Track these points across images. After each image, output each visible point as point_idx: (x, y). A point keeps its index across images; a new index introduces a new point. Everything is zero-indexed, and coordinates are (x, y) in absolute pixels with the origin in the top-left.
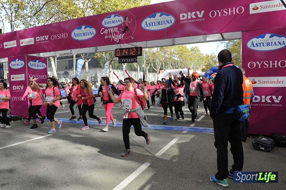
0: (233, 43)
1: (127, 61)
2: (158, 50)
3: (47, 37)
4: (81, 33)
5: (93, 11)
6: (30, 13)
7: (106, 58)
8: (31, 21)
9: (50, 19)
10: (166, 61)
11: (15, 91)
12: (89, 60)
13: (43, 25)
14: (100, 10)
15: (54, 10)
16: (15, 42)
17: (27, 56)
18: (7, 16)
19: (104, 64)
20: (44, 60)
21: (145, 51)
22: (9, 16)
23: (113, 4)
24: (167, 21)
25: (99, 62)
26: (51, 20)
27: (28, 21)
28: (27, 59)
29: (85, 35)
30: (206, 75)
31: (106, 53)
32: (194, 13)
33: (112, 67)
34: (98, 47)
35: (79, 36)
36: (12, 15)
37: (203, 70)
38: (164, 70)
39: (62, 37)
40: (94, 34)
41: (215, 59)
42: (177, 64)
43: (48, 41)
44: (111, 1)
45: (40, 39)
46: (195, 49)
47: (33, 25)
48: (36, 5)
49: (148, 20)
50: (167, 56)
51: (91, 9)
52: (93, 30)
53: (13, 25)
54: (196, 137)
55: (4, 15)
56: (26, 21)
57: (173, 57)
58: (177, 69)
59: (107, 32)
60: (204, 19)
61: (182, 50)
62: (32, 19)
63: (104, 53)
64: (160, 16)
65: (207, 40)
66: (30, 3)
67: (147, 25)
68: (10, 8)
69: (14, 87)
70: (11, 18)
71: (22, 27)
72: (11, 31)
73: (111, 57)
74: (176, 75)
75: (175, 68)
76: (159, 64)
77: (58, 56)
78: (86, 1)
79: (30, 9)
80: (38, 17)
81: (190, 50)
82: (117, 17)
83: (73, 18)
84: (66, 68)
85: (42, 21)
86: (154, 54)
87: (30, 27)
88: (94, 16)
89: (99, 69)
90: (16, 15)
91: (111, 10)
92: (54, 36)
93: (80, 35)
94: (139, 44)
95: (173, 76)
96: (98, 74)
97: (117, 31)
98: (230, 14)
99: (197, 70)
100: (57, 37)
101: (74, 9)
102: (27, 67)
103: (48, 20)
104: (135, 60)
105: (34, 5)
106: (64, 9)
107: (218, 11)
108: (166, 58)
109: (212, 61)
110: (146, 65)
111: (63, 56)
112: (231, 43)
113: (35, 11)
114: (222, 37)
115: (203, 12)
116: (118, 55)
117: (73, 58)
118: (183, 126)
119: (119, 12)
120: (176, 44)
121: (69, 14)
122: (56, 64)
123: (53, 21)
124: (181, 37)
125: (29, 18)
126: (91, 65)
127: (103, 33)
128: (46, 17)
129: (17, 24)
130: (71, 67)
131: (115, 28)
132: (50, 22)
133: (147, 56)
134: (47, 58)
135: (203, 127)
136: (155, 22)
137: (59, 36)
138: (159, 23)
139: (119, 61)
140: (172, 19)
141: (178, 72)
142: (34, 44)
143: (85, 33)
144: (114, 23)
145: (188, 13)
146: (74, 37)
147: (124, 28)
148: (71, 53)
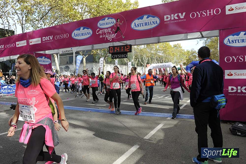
0: (210, 40)
1: (119, 57)
2: (145, 47)
3: (51, 37)
5: (90, 14)
6: (38, 17)
7: (101, 54)
8: (38, 24)
10: (152, 56)
12: (87, 56)
13: (48, 27)
14: (95, 14)
15: (57, 14)
16: (25, 41)
18: (18, 20)
19: (99, 60)
20: (49, 57)
22: (20, 20)
23: (107, 8)
24: (153, 22)
25: (94, 58)
26: (55, 23)
27: (36, 24)
29: (84, 35)
30: (187, 69)
31: (100, 50)
32: (176, 15)
33: (106, 62)
34: (94, 45)
35: (78, 36)
36: (23, 19)
37: (184, 64)
38: (150, 64)
39: (64, 37)
40: (90, 34)
41: (195, 54)
42: (162, 59)
43: (53, 41)
44: (105, 6)
45: (46, 39)
46: (177, 46)
47: (40, 27)
48: (43, 11)
49: (137, 22)
50: (153, 52)
52: (90, 31)
53: (24, 27)
54: (179, 123)
55: (16, 20)
56: (34, 24)
57: (158, 53)
58: (161, 63)
59: (101, 32)
60: (185, 20)
62: (39, 22)
63: (99, 50)
64: (147, 18)
65: (188, 38)
66: (38, 9)
67: (136, 25)
68: (22, 14)
70: (22, 22)
71: (31, 29)
72: (22, 33)
73: (105, 54)
74: (160, 69)
75: (159, 62)
76: (146, 59)
77: (61, 53)
78: (84, 7)
79: (38, 14)
80: (44, 20)
81: (173, 46)
82: (110, 19)
83: (73, 21)
84: (67, 63)
85: (47, 24)
86: (141, 50)
87: (38, 29)
88: (90, 19)
89: (94, 63)
90: (26, 19)
91: (105, 14)
92: (58, 36)
93: (79, 35)
94: (128, 42)
95: (158, 70)
96: (94, 68)
97: (110, 32)
98: (208, 15)
99: (179, 64)
100: (60, 37)
101: (74, 13)
104: (125, 56)
105: (41, 11)
106: (65, 13)
107: (198, 12)
109: (193, 56)
110: (135, 60)
111: (65, 53)
112: (209, 40)
113: (41, 15)
114: (202, 35)
115: (184, 14)
116: (111, 51)
117: (73, 55)
118: (167, 113)
119: (112, 15)
120: (161, 41)
121: (70, 17)
122: (59, 60)
123: (56, 24)
124: (166, 36)
125: (37, 21)
126: (88, 61)
127: (99, 33)
128: (51, 20)
129: (27, 27)
130: (71, 62)
131: (108, 29)
132: (54, 25)
133: (135, 52)
134: (51, 54)
135: (185, 114)
136: (142, 23)
137: (62, 36)
138: (146, 24)
139: (112, 57)
140: (157, 20)
141: (162, 66)
142: (41, 43)
143: (84, 34)
144: (107, 24)
145: (172, 15)
146: (74, 37)
147: (116, 29)
148: (71, 50)
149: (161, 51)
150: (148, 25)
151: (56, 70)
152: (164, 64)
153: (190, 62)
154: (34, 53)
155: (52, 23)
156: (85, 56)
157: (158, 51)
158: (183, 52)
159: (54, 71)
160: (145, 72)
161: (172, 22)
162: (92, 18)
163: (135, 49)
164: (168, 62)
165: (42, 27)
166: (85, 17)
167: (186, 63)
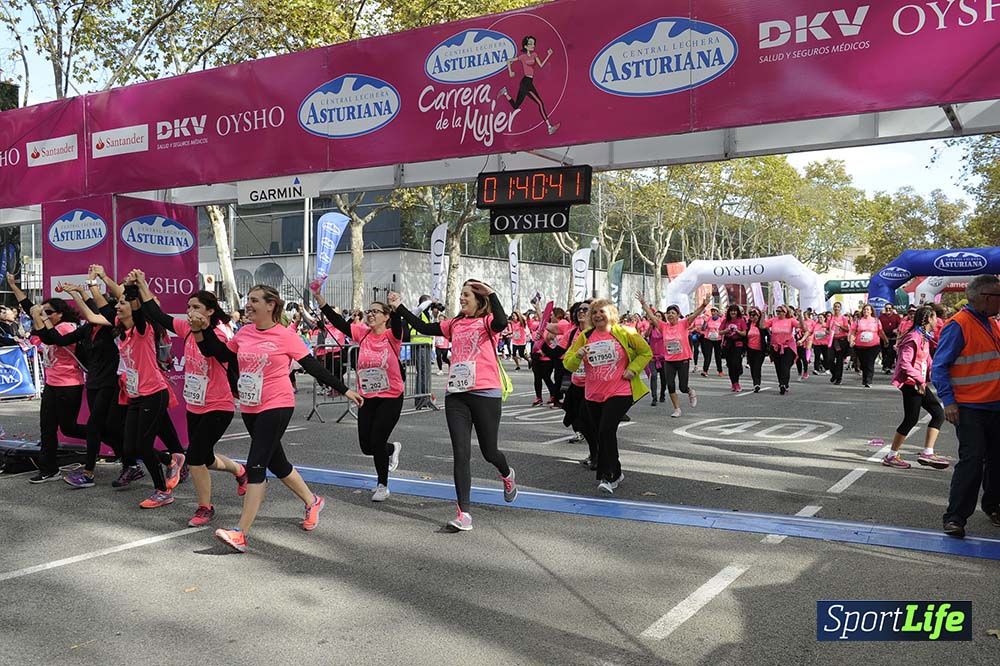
1: (528, 225)
2: (659, 175)
3: (199, 123)
4: (338, 109)
5: (389, 11)
6: (134, 21)
7: (438, 207)
8: (137, 52)
9: (215, 45)
10: (696, 223)
12: (369, 218)
13: (183, 70)
14: (416, 5)
15: (229, 9)
16: (72, 140)
17: (121, 200)
18: (40, 33)
19: (431, 233)
21: (606, 179)
22: (50, 34)
24: (701, 54)
25: (406, 226)
26: (218, 52)
27: (126, 54)
28: (118, 213)
29: (356, 116)
30: (873, 289)
31: (437, 190)
32: (821, 18)
33: (463, 248)
34: (406, 165)
35: (331, 121)
36: (59, 28)
37: (861, 264)
38: (683, 263)
39: (260, 123)
40: (390, 112)
41: (918, 214)
43: (205, 141)
45: (173, 129)
46: (826, 171)
47: (146, 69)
49: (620, 52)
50: (701, 202)
51: (379, 4)
52: (389, 96)
53: (64, 69)
54: (826, 567)
56: (117, 55)
57: (725, 208)
58: (743, 258)
59: (444, 104)
60: (867, 44)
61: (769, 176)
62: (140, 47)
63: (429, 189)
64: (673, 33)
65: (880, 136)
67: (614, 71)
70: (56, 43)
72: (54, 97)
73: (458, 206)
74: (736, 286)
75: (732, 253)
76: (665, 235)
77: (244, 200)
79: (135, 6)
80: (167, 36)
81: (803, 174)
82: (488, 40)
83: (307, 43)
84: (274, 249)
85: (179, 57)
86: (640, 191)
87: (132, 80)
88: (393, 37)
89: (406, 253)
90: (79, 26)
91: (461, 8)
92: (231, 119)
93: (335, 114)
94: (577, 155)
95: (725, 291)
96: (402, 275)
97: (488, 100)
98: (989, 17)
99: (833, 262)
100: (242, 124)
101: (310, 4)
102: (115, 243)
103: (206, 50)
104: (558, 220)
106: (270, 4)
107: (933, 5)
108: (697, 209)
109: (905, 223)
110: (606, 240)
111: (264, 201)
112: (993, 143)
113: (151, 12)
114: (953, 119)
115: (862, 12)
116: (490, 197)
117: (303, 209)
118: (765, 513)
119: (495, 19)
120: (739, 150)
121: (292, 26)
122: (232, 234)
123: (223, 55)
124: (763, 123)
125: (131, 40)
126: (376, 240)
127: (430, 107)
128: (198, 38)
129: (81, 65)
130: (291, 245)
131: (479, 88)
132: (212, 59)
133: (610, 201)
134: (196, 207)
135: (856, 521)
136: (648, 62)
137: (251, 118)
138: (665, 65)
139: (492, 226)
140: (724, 45)
141: (747, 273)
142: (147, 149)
143: (357, 108)
144: (474, 65)
145: (797, 18)
146: (308, 123)
147: (518, 87)
148: (295, 189)
149: (739, 199)
150: (678, 69)
151: (219, 284)
152: (755, 262)
153: (894, 256)
154: (114, 200)
155: (203, 53)
156: (362, 218)
157: (725, 198)
158: (854, 201)
160: (657, 302)
161: (797, 55)
162: (398, 29)
163: (610, 185)
164: (775, 255)
165: (156, 71)
166: (365, 23)
167: (868, 260)
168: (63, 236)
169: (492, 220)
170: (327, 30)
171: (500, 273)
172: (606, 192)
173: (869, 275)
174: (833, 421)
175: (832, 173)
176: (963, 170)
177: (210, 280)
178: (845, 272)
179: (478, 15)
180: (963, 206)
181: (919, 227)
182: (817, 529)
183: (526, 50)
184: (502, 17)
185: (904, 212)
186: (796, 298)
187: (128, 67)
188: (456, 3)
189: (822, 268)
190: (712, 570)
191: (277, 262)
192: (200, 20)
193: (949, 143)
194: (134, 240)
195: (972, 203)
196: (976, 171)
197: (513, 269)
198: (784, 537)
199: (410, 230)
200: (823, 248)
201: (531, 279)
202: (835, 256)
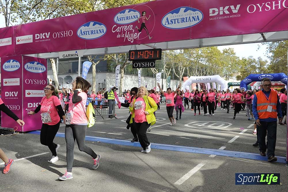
0: (278, 44)
2: (181, 52)
3: (48, 34)
4: (89, 31)
5: (104, 3)
6: (29, 4)
7: (117, 60)
8: (30, 14)
9: (53, 12)
10: (192, 66)
11: (8, 98)
12: (97, 63)
13: (43, 19)
15: (57, 2)
16: (10, 39)
19: (115, 67)
20: (44, 62)
21: (166, 53)
22: (4, 8)
24: (193, 17)
27: (27, 14)
28: (23, 61)
29: (94, 33)
30: (241, 85)
32: (227, 7)
33: (125, 72)
34: (108, 48)
35: (86, 34)
36: (7, 6)
37: (238, 78)
38: (188, 77)
39: (66, 35)
40: (104, 32)
41: (254, 64)
43: (49, 40)
45: (40, 36)
46: (228, 51)
49: (170, 16)
50: (193, 59)
51: (101, 1)
52: (103, 28)
53: (8, 18)
54: (227, 164)
56: (24, 14)
57: (200, 61)
58: (205, 76)
59: (119, 30)
60: (240, 15)
61: (212, 52)
62: (31, 12)
63: (115, 55)
64: (185, 11)
65: (243, 42)
67: (168, 22)
69: (7, 93)
70: (6, 10)
72: (5, 26)
73: (124, 60)
74: (203, 84)
75: (202, 74)
76: (183, 69)
77: (61, 57)
81: (222, 52)
82: (132, 12)
83: (80, 12)
84: (70, 72)
85: (42, 15)
86: (176, 56)
87: (28, 21)
88: (105, 10)
89: (108, 73)
90: (12, 6)
91: (125, 3)
92: (57, 33)
93: (87, 33)
94: (157, 45)
95: (200, 85)
96: (107, 80)
97: (132, 29)
98: (274, 9)
99: (230, 77)
100: (60, 35)
101: (81, 1)
102: (23, 69)
103: (50, 13)
104: (152, 64)
107: (258, 5)
108: (192, 62)
109: (250, 66)
110: (166, 70)
112: (275, 44)
113: (34, 2)
114: (264, 37)
115: (238, 6)
116: (132, 57)
117: (78, 60)
118: (210, 148)
119: (135, 6)
120: (204, 45)
121: (76, 7)
122: (57, 67)
123: (55, 15)
124: (210, 37)
125: (28, 10)
126: (100, 69)
127: (115, 31)
128: (48, 10)
129: (13, 17)
130: (75, 70)
131: (129, 26)
132: (52, 16)
133: (167, 59)
134: (47, 59)
135: (236, 151)
136: (178, 19)
137: (63, 34)
138: (183, 20)
139: (133, 66)
140: (199, 15)
141: (206, 80)
142: (32, 42)
143: (94, 31)
144: (128, 19)
145: (220, 8)
146: (80, 35)
147: (141, 26)
148: (76, 54)
149: (204, 59)
151: (53, 82)
152: (208, 77)
153: (247, 75)
154: (22, 57)
155: (49, 14)
156: (95, 63)
157: (200, 58)
158: (236, 60)
159: (51, 83)
161: (220, 18)
162: (106, 8)
163: (167, 54)
164: (214, 75)
165: (36, 19)
166: (97, 7)
167: (240, 77)
168: (7, 67)
169: (133, 64)
170: (86, 8)
171: (135, 79)
172: (166, 56)
173: (240, 81)
174: (230, 122)
175: (230, 52)
176: (267, 51)
177: (51, 80)
178: (234, 80)
179: (130, 5)
180: (267, 62)
181: (254, 68)
182: (225, 153)
183: (143, 15)
184: (136, 5)
185: (250, 63)
186: (220, 87)
187: (27, 18)
188: (123, 1)
189: (227, 79)
190: (195, 165)
191: (70, 75)
192: (48, 5)
193: (263, 44)
194: (28, 69)
195: (269, 61)
196: (270, 52)
197: (139, 78)
198: (215, 155)
199: (109, 66)
200: (227, 73)
201: (144, 81)
202: (231, 75)
